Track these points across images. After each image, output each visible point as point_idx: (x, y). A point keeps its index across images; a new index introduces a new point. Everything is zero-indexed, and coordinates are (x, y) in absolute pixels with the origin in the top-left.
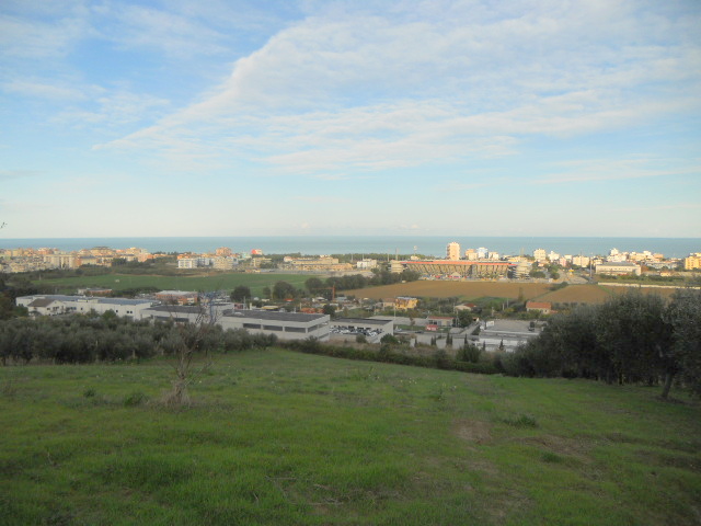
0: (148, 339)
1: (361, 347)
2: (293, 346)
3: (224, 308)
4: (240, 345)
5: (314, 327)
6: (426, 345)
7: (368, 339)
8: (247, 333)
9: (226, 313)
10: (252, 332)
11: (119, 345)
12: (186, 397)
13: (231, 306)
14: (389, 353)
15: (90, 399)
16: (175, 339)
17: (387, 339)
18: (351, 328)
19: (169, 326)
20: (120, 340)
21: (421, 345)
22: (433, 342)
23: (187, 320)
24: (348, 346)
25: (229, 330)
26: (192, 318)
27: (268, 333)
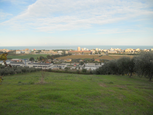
1: (61, 70)
2: (46, 70)
4: (33, 71)
5: (50, 66)
6: (74, 69)
7: (62, 68)
8: (35, 68)
9: (29, 64)
10: (36, 68)
13: (30, 62)
14: (67, 71)
16: (19, 70)
17: (66, 68)
18: (58, 66)
21: (73, 69)
22: (76, 68)
24: (58, 70)
25: (31, 67)
26: (21, 65)
27: (40, 68)
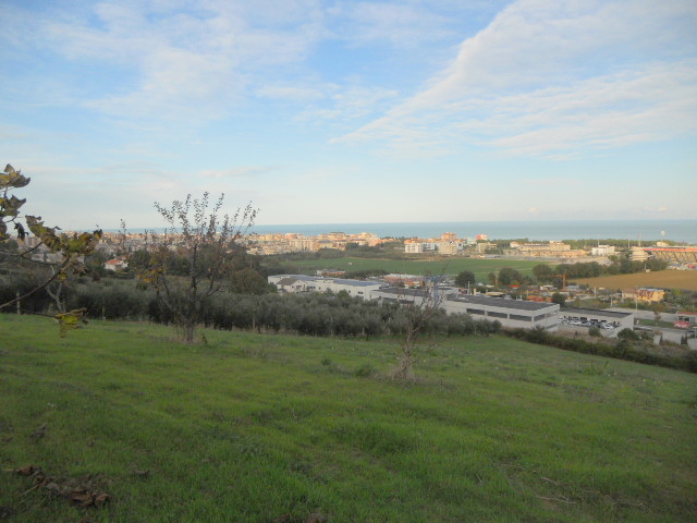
0: (377, 319)
1: (594, 341)
2: (518, 334)
3: (448, 292)
4: (463, 330)
5: (542, 317)
6: (674, 344)
7: (602, 332)
8: (470, 318)
9: (450, 297)
10: (476, 317)
11: (350, 323)
12: (411, 373)
13: (456, 290)
14: (628, 350)
15: (326, 367)
16: (401, 320)
17: (625, 333)
18: (584, 320)
19: (395, 308)
20: (352, 318)
21: (668, 343)
22: (684, 341)
23: (413, 302)
24: (578, 338)
25: (453, 314)
26: (418, 300)
27: (492, 319)
